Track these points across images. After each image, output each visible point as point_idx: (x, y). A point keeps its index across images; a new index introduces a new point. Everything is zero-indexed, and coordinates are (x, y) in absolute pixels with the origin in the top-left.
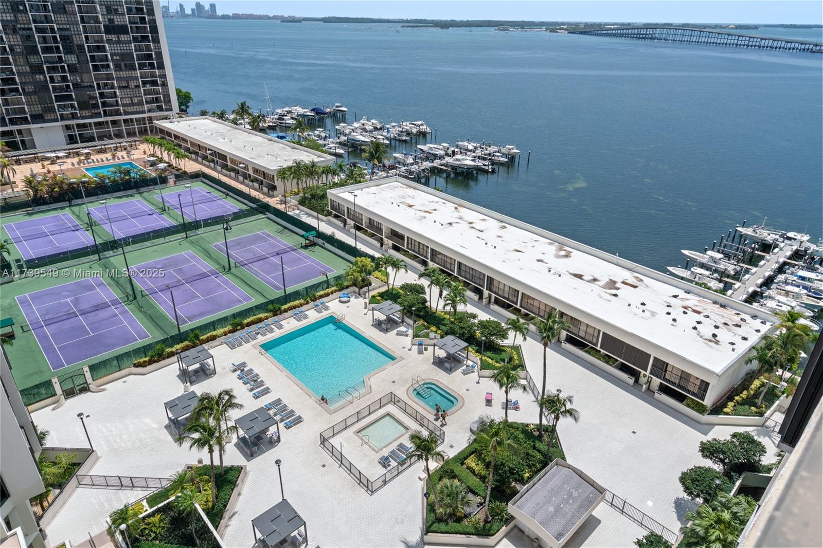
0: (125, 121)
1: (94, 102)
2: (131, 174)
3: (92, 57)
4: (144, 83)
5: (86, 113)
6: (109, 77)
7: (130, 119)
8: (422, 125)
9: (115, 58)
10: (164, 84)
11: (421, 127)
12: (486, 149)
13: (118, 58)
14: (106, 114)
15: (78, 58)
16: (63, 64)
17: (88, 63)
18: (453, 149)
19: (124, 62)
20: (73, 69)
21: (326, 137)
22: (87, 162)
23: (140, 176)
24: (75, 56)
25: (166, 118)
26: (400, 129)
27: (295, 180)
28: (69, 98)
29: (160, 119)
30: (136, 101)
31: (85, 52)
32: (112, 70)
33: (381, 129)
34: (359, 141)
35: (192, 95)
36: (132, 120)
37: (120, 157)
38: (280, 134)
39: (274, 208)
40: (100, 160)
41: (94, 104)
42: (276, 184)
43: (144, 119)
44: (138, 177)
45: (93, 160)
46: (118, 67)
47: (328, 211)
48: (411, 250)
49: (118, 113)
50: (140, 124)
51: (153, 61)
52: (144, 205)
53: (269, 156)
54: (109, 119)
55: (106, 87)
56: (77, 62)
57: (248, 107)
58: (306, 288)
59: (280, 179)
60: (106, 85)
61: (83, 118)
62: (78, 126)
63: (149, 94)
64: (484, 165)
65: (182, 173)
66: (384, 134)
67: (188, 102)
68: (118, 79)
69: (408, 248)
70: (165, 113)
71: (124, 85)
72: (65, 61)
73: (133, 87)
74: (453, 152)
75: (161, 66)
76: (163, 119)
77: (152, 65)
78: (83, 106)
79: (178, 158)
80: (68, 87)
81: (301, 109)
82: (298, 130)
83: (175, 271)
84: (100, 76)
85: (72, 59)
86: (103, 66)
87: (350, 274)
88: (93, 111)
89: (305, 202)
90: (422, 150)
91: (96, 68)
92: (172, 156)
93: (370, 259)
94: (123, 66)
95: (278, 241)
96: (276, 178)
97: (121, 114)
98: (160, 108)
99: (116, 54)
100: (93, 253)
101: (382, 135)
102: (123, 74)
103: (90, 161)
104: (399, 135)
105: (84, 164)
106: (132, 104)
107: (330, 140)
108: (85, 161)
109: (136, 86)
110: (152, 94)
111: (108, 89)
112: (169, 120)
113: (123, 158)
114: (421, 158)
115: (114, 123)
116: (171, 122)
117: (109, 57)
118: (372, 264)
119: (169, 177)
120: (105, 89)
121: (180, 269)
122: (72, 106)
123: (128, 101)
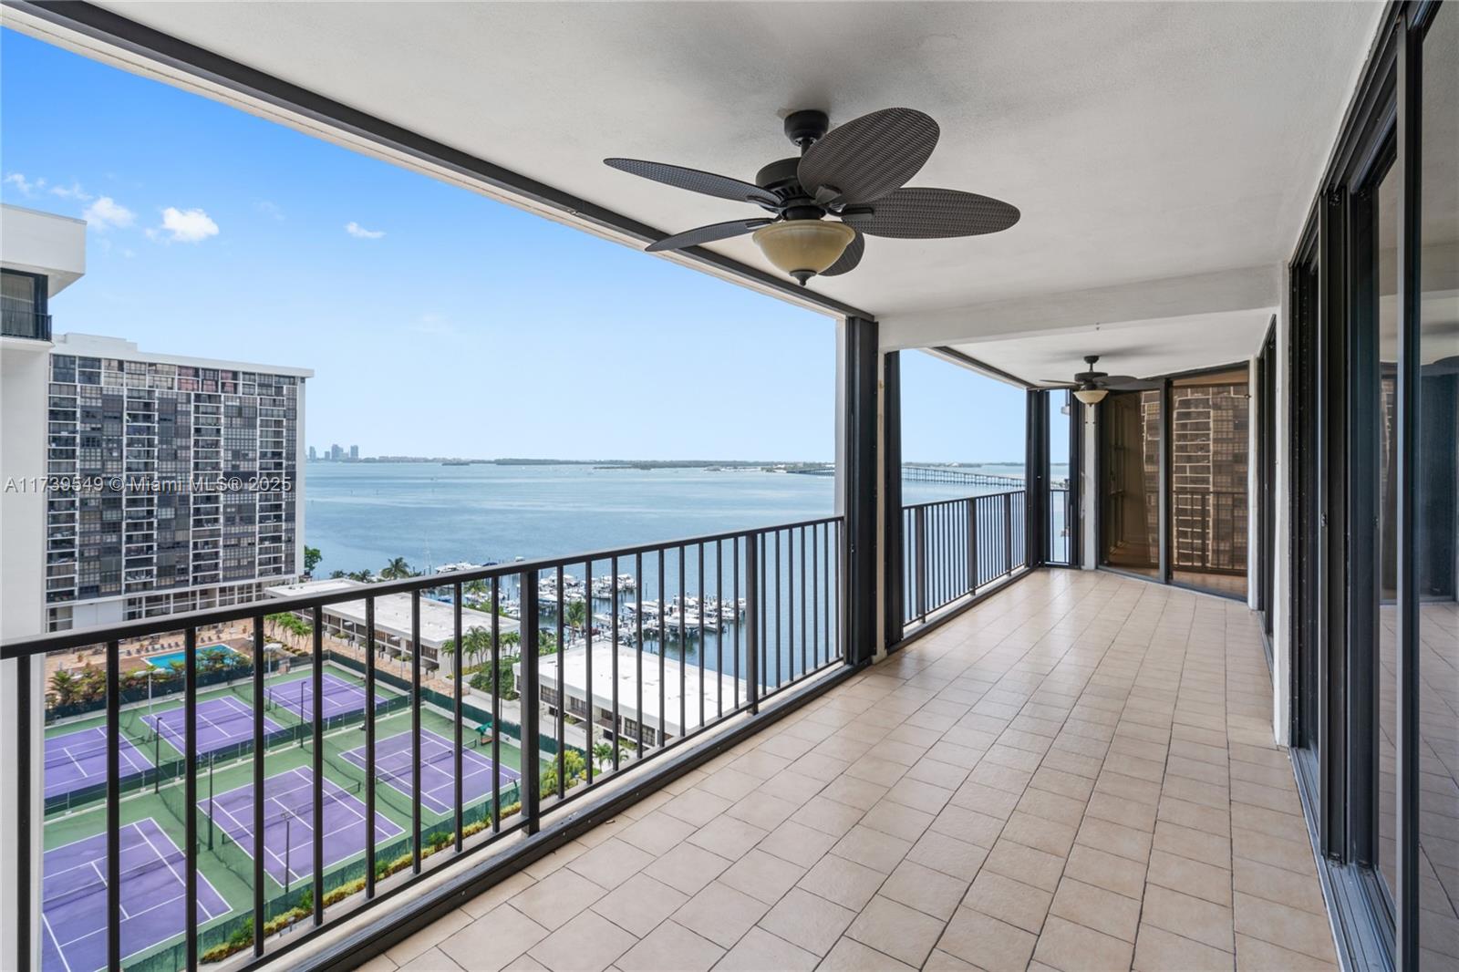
0: (222, 590)
1: (183, 566)
2: (225, 661)
3: (197, 511)
4: (262, 540)
5: (168, 581)
6: (215, 533)
7: (229, 587)
8: (628, 578)
9: (229, 510)
10: (290, 541)
11: (627, 581)
12: (711, 604)
13: (233, 510)
14: (195, 580)
15: (176, 510)
16: (152, 520)
17: (189, 517)
18: (670, 606)
19: (243, 514)
20: (164, 525)
21: (504, 598)
22: (153, 648)
23: (238, 662)
24: (173, 509)
25: (283, 584)
26: (602, 585)
27: (469, 653)
28: (148, 561)
29: (274, 586)
30: (245, 563)
31: (189, 504)
32: (221, 526)
33: (576, 585)
34: (548, 601)
35: (321, 554)
36: (232, 589)
37: (206, 639)
38: (443, 597)
39: (437, 693)
40: (173, 644)
41: (183, 569)
42: (438, 662)
43: (250, 586)
44: (235, 663)
45: (162, 646)
46: (230, 520)
47: (513, 692)
48: (630, 736)
49: (214, 579)
50: (242, 593)
51: (280, 511)
52: (237, 705)
53: (431, 625)
54: (198, 588)
55: (206, 547)
56: (173, 516)
57: (406, 565)
58: (486, 803)
59: (446, 654)
60: (206, 543)
61: (159, 588)
62: (149, 599)
63: (266, 553)
64: (711, 623)
65: (299, 655)
66: (580, 591)
67: (314, 562)
68: (227, 536)
69: (626, 734)
70: (284, 577)
71: (233, 543)
72: (157, 516)
73: (246, 545)
74: (671, 609)
75: (291, 518)
76: (278, 585)
77: (278, 518)
78: (165, 571)
79: (299, 634)
80: (150, 548)
81: (469, 565)
82: (473, 590)
83: (278, 799)
84: (201, 534)
85: (168, 513)
86: (208, 521)
87: (550, 776)
88: (178, 579)
89: (480, 683)
90: (630, 609)
91: (198, 523)
92: (289, 632)
93: (577, 753)
94: (237, 520)
95: (441, 741)
96: (439, 653)
97: (218, 581)
98: (277, 571)
99: (231, 506)
100: (148, 782)
101: (577, 593)
102: (235, 530)
103: (157, 646)
104: (599, 592)
105: (147, 650)
106: (239, 567)
107: (510, 602)
108: (150, 648)
109: (249, 544)
110: (270, 553)
111: (208, 549)
112: (288, 586)
113: (210, 639)
114: (631, 618)
115: (204, 593)
116: (290, 588)
117: (221, 510)
118: (580, 759)
119: (281, 662)
120: (203, 548)
121: (288, 795)
122: (149, 573)
123: (233, 563)
